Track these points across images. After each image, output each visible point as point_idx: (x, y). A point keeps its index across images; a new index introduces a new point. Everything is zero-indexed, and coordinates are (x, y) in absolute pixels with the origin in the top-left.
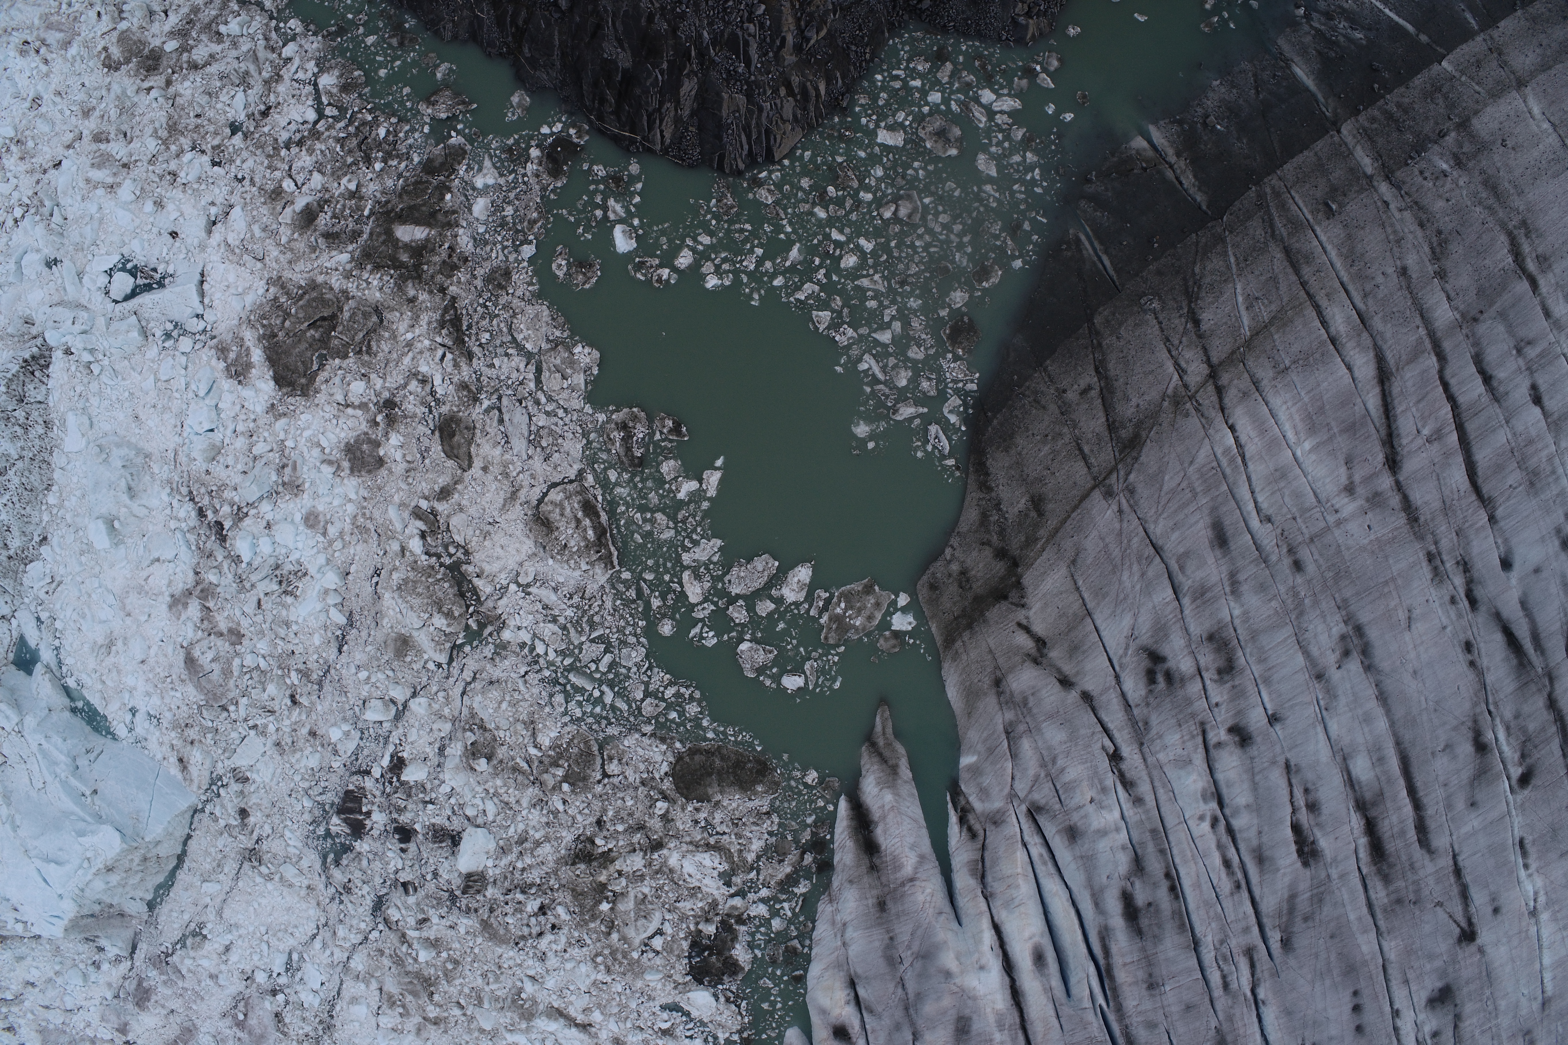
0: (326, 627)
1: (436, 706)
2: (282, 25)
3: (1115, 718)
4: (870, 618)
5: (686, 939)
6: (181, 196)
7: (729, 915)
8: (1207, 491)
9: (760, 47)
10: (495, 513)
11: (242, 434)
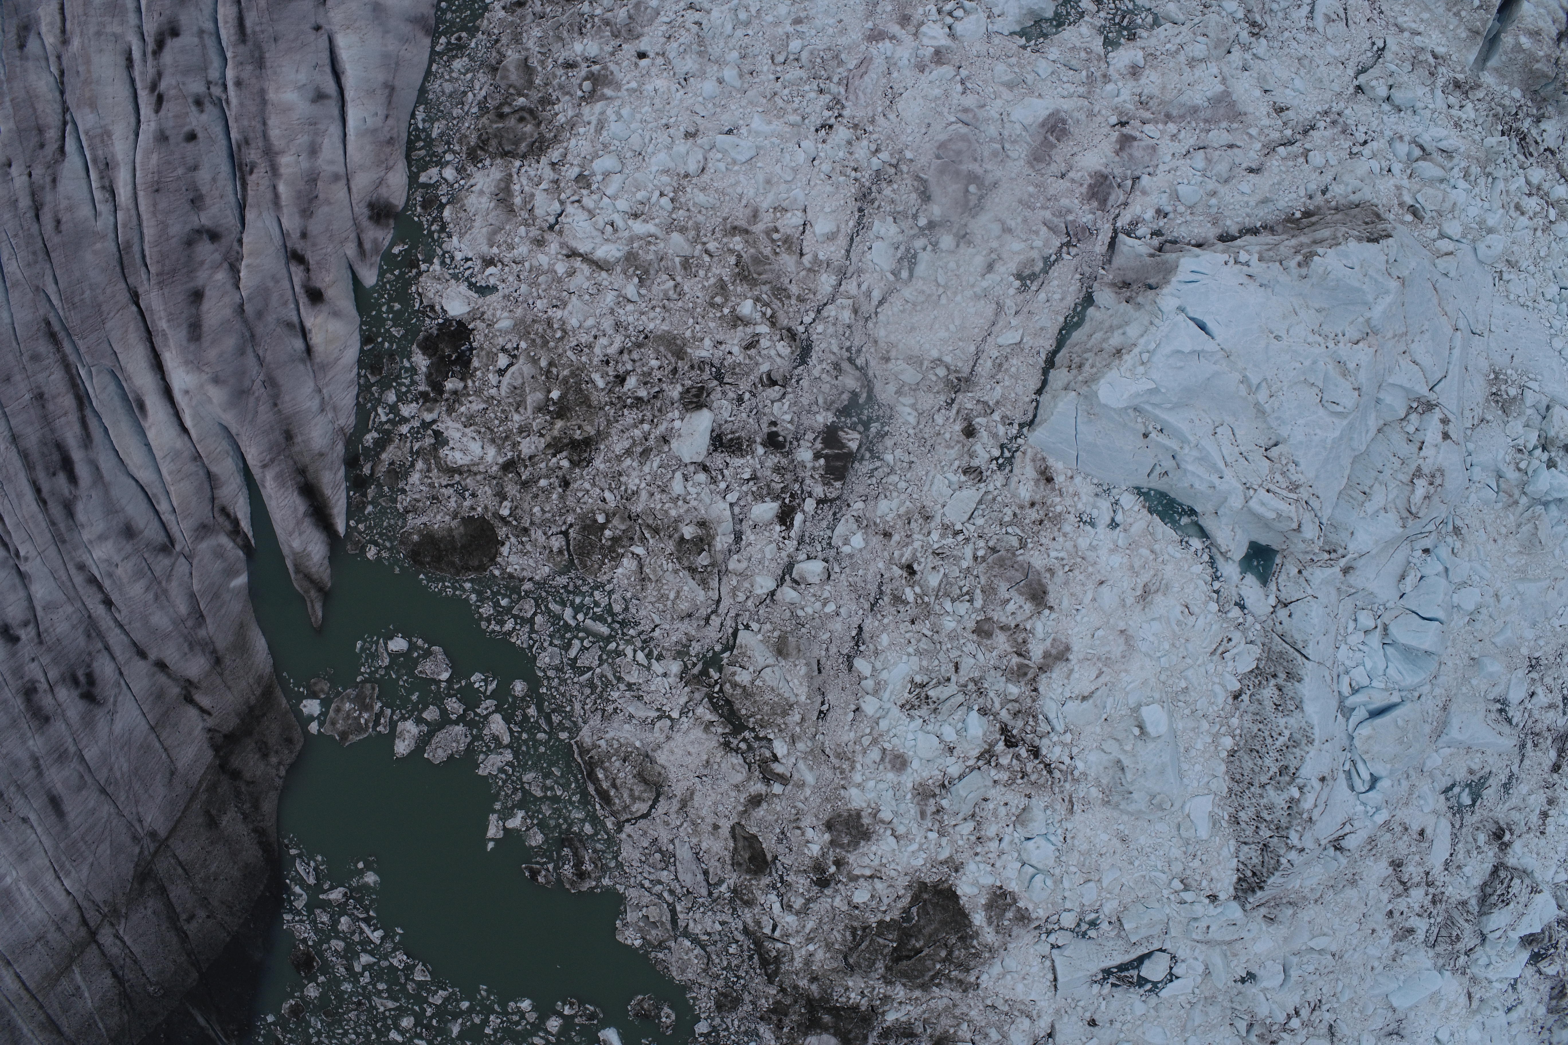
0: (876, 653)
1: (746, 585)
3: (116, 639)
4: (338, 710)
5: (476, 369)
7: (436, 401)
8: (74, 843)
10: (699, 787)
11: (991, 840)
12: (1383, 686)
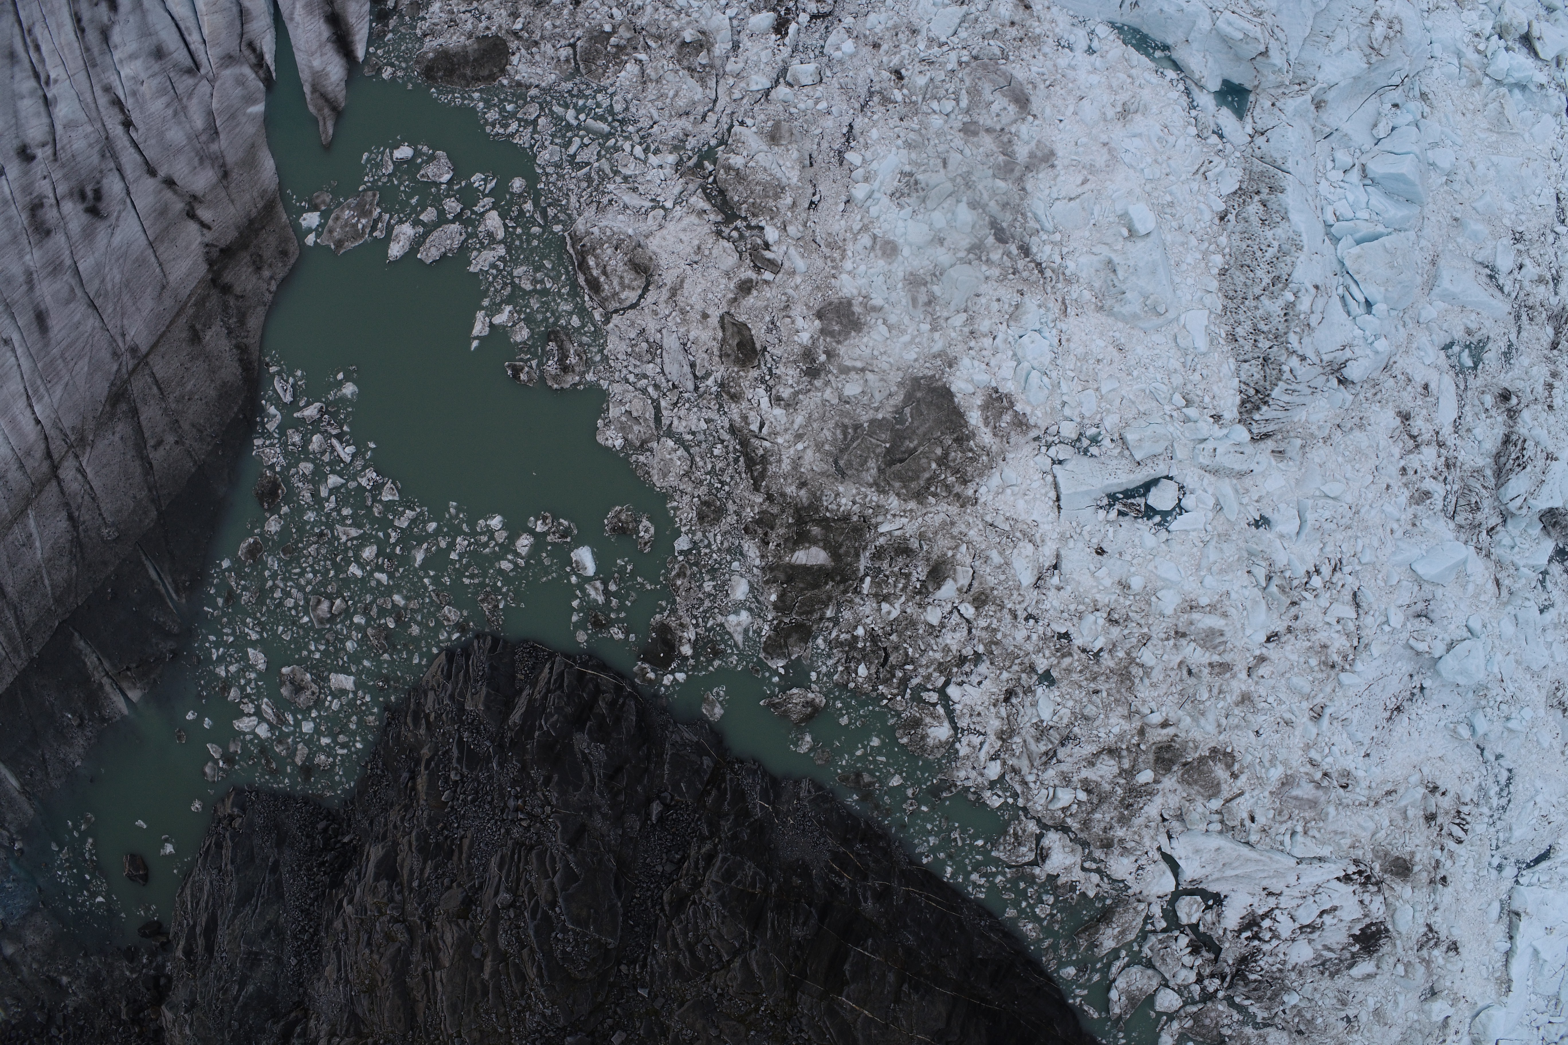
0: (866, 146)
1: (743, 85)
2: (1010, 801)
3: (129, 158)
4: (337, 218)
6: (1098, 597)
8: (52, 361)
9: (450, 760)
10: (689, 271)
11: (985, 336)
12: (1367, 217)
